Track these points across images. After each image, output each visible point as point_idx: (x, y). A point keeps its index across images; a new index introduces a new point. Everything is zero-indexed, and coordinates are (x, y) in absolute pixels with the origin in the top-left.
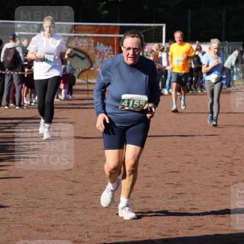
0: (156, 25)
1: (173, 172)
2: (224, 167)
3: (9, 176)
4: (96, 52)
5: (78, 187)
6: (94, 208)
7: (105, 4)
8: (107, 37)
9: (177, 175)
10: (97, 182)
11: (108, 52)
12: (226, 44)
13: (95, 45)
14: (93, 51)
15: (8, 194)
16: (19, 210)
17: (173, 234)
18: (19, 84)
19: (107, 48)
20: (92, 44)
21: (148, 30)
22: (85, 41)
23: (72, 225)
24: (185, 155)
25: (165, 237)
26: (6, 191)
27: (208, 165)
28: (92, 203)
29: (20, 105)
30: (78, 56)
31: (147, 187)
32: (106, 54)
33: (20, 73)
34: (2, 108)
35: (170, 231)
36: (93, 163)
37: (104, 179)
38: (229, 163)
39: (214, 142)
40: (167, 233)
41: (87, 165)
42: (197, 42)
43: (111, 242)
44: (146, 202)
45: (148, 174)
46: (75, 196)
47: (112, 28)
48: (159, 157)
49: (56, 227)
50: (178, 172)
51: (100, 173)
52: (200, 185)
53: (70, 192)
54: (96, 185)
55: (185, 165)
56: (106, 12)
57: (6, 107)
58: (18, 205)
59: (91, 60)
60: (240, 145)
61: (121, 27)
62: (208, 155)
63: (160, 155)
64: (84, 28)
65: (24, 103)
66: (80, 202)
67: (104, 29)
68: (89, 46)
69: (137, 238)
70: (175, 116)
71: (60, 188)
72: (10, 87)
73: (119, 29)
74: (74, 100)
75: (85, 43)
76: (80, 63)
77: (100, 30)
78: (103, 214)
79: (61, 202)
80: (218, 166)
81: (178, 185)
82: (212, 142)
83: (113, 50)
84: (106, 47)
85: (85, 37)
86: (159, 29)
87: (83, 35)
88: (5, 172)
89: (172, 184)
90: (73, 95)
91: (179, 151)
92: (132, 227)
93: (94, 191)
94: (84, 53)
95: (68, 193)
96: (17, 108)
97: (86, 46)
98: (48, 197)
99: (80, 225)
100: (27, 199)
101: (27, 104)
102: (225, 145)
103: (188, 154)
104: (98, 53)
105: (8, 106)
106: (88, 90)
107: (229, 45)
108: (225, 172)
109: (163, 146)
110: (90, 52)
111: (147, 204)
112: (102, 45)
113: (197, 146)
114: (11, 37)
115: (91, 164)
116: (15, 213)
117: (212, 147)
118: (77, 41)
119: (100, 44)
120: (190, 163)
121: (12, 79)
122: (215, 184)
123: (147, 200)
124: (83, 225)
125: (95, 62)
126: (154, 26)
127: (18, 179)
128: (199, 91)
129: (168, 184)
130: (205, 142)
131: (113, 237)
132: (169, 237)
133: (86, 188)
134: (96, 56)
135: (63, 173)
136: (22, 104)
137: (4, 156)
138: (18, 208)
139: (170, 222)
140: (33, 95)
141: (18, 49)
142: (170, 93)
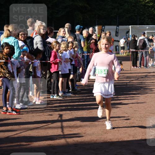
3: (138, 102)
15: (137, 111)
16: (141, 119)
26: (135, 109)
65: (148, 65)
72: (141, 58)
88: (136, 100)
105: (140, 67)
114: (142, 34)
116: (139, 121)
121: (142, 54)
136: (147, 66)
138: (141, 118)
140: (153, 61)
141: (145, 39)
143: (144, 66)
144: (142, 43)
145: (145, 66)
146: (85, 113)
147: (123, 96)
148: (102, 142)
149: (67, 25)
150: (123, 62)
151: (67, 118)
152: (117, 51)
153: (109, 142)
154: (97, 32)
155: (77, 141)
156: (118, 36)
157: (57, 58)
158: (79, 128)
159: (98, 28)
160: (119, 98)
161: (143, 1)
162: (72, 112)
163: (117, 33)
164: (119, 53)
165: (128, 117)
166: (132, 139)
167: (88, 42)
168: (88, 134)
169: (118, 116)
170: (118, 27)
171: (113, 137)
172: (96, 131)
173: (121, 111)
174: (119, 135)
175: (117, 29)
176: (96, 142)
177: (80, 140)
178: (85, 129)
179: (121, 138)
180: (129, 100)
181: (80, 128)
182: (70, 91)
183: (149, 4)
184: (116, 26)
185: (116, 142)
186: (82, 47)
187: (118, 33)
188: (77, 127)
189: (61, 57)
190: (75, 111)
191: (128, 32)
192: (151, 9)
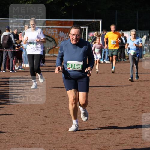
0: (96, 20)
1: (106, 110)
2: (138, 107)
3: (6, 114)
4: (59, 37)
5: (48, 120)
6: (57, 133)
7: (64, 8)
8: (66, 28)
9: (109, 112)
10: (60, 117)
11: (66, 37)
12: (139, 32)
13: (58, 33)
14: (57, 37)
15: (5, 124)
16: (12, 135)
17: (106, 148)
18: (11, 57)
20: (57, 32)
21: (91, 23)
22: (52, 30)
23: (44, 143)
24: (114, 100)
26: (3, 123)
27: (128, 106)
28: (57, 130)
29: (13, 70)
31: (91, 120)
32: (65, 39)
33: (12, 50)
34: (2, 72)
36: (57, 105)
37: (64, 115)
38: (141, 105)
39: (131, 92)
40: (103, 148)
41: (53, 106)
42: (121, 31)
45: (91, 112)
46: (46, 126)
47: (68, 22)
49: (34, 145)
50: (109, 111)
51: (61, 112)
52: (123, 118)
53: (43, 123)
54: (59, 119)
55: (114, 106)
56: (65, 13)
57: (4, 71)
58: (11, 131)
59: (56, 42)
60: (147, 93)
61: (74, 22)
62: (128, 100)
63: (98, 100)
64: (52, 22)
65: (15, 69)
66: (49, 129)
67: (63, 23)
68: (55, 34)
70: (107, 76)
71: (37, 121)
72: (6, 59)
73: (73, 23)
74: (46, 66)
75: (52, 32)
76: (49, 44)
78: (63, 136)
79: (38, 129)
80: (135, 107)
81: (110, 118)
82: (130, 92)
84: (65, 34)
85: (52, 28)
86: (98, 23)
87: (51, 27)
89: (106, 118)
90: (45, 64)
91: (110, 97)
92: (81, 144)
93: (58, 122)
94: (52, 38)
95: (42, 124)
96: (11, 72)
97: (53, 34)
98: (30, 126)
99: (49, 144)
100: (16, 128)
101: (17, 69)
102: (139, 94)
103: (115, 99)
104: (60, 38)
105: (5, 70)
107: (141, 32)
108: (138, 110)
109: (100, 95)
110: (56, 37)
112: (62, 33)
113: (122, 94)
114: (7, 29)
115: (56, 106)
116: (10, 136)
117: (131, 95)
118: (47, 31)
119: (61, 32)
120: (117, 105)
121: (7, 54)
122: (133, 118)
123: (91, 127)
124: (51, 143)
125: (58, 43)
126: (95, 21)
127: (11, 115)
128: (123, 61)
129: (103, 118)
130: (126, 92)
133: (53, 121)
134: (59, 39)
135: (38, 112)
137: (3, 101)
138: (11, 133)
139: (104, 141)
140: (20, 64)
141: (11, 35)
142: (104, 62)
143: (9, 69)
144: (7, 40)
145: (11, 69)
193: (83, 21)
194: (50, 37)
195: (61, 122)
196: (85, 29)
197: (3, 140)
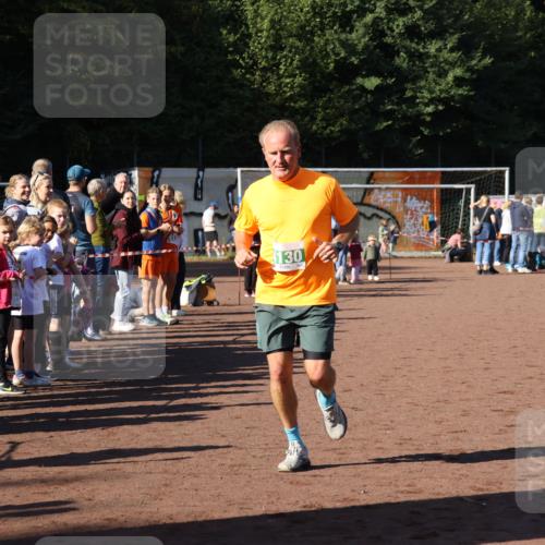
0: (494, 169)
1: (505, 392)
4: (406, 210)
6: (380, 448)
7: (419, 140)
8: (421, 188)
11: (424, 210)
13: (405, 200)
15: (254, 428)
16: (268, 453)
17: (494, 488)
19: (421, 205)
20: (399, 200)
21: (483, 176)
22: (389, 195)
23: (343, 476)
24: (526, 366)
25: (481, 493)
26: (251, 424)
28: (377, 442)
30: (377, 216)
31: (463, 416)
32: (420, 214)
35: (489, 483)
36: (386, 380)
37: (400, 404)
40: (485, 487)
41: (376, 383)
43: (398, 500)
44: (458, 439)
47: (429, 174)
48: (486, 369)
49: (318, 478)
50: (512, 393)
51: (393, 396)
58: (267, 445)
59: (398, 223)
61: (443, 173)
63: (488, 366)
64: (387, 175)
68: (395, 202)
69: (438, 494)
73: (440, 175)
75: (389, 197)
77: (411, 179)
81: (511, 412)
83: (432, 207)
84: (420, 202)
85: (387, 189)
86: (499, 175)
87: (384, 186)
89: (502, 410)
93: (382, 423)
94: (386, 212)
97: (390, 202)
99: (355, 476)
103: (531, 364)
106: (390, 268)
110: (397, 210)
111: (459, 443)
112: (414, 198)
116: (261, 458)
118: (377, 195)
120: (531, 378)
123: (461, 435)
126: (492, 171)
129: (496, 411)
131: (402, 492)
132: (486, 492)
138: (265, 450)
139: (491, 470)
142: (515, 271)
146: (93, 438)
147: (213, 384)
148: (142, 524)
149: (39, 164)
150: (215, 279)
151: (36, 455)
152: (200, 245)
153: (165, 524)
154: (135, 188)
155: (65, 524)
156: (201, 199)
157: (8, 268)
158: (71, 485)
159: (140, 177)
160: (201, 391)
161: (277, 94)
162: (52, 433)
163: (198, 192)
164: (204, 252)
165: (228, 447)
166: (237, 515)
167: (108, 217)
168: (102, 501)
169: (195, 444)
170: (201, 173)
171: (180, 509)
172: (127, 491)
173: (206, 431)
174: (197, 504)
175: (198, 177)
176: (125, 526)
177: (75, 522)
178: (90, 488)
179: (204, 512)
180: (233, 395)
181: (76, 484)
182: (48, 368)
183: (295, 102)
184: (195, 170)
185: (188, 523)
186: (87, 233)
187: (201, 189)
188: (66, 481)
189: (19, 262)
190: (63, 430)
191: (233, 187)
192: (302, 120)
193: (463, 172)
194: (382, 210)
195: (389, 423)
196: (468, 190)
197: (244, 465)
